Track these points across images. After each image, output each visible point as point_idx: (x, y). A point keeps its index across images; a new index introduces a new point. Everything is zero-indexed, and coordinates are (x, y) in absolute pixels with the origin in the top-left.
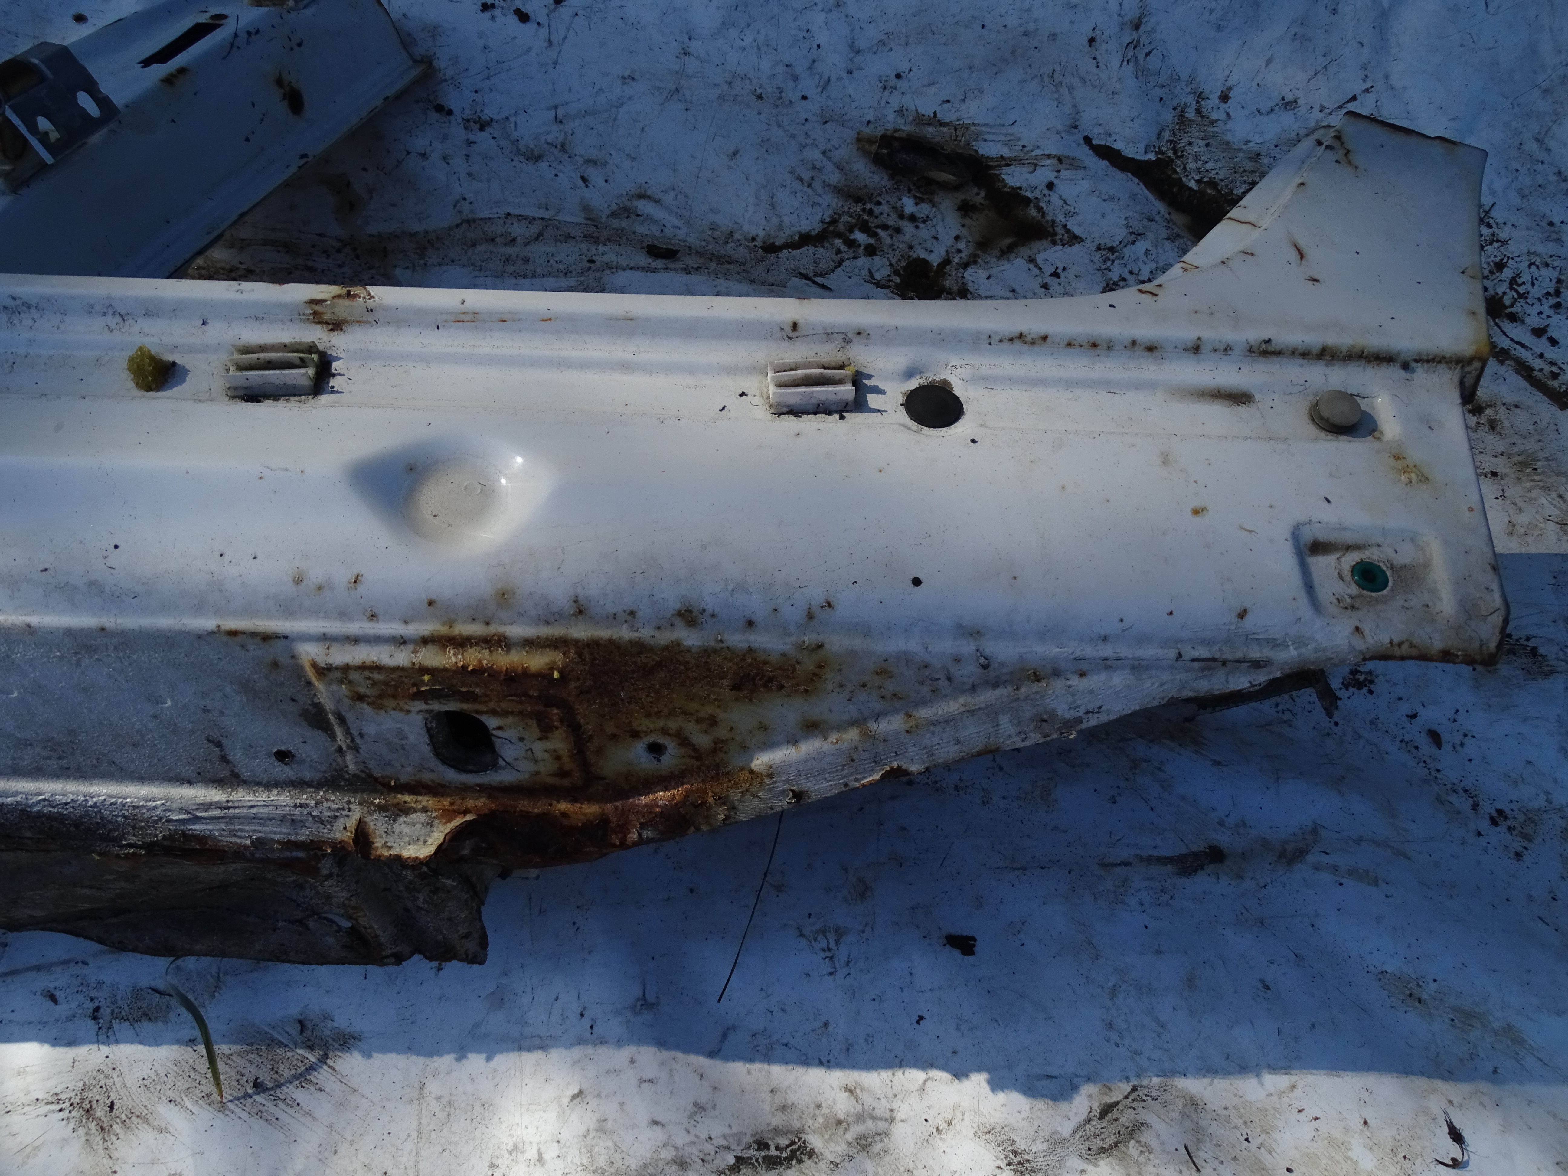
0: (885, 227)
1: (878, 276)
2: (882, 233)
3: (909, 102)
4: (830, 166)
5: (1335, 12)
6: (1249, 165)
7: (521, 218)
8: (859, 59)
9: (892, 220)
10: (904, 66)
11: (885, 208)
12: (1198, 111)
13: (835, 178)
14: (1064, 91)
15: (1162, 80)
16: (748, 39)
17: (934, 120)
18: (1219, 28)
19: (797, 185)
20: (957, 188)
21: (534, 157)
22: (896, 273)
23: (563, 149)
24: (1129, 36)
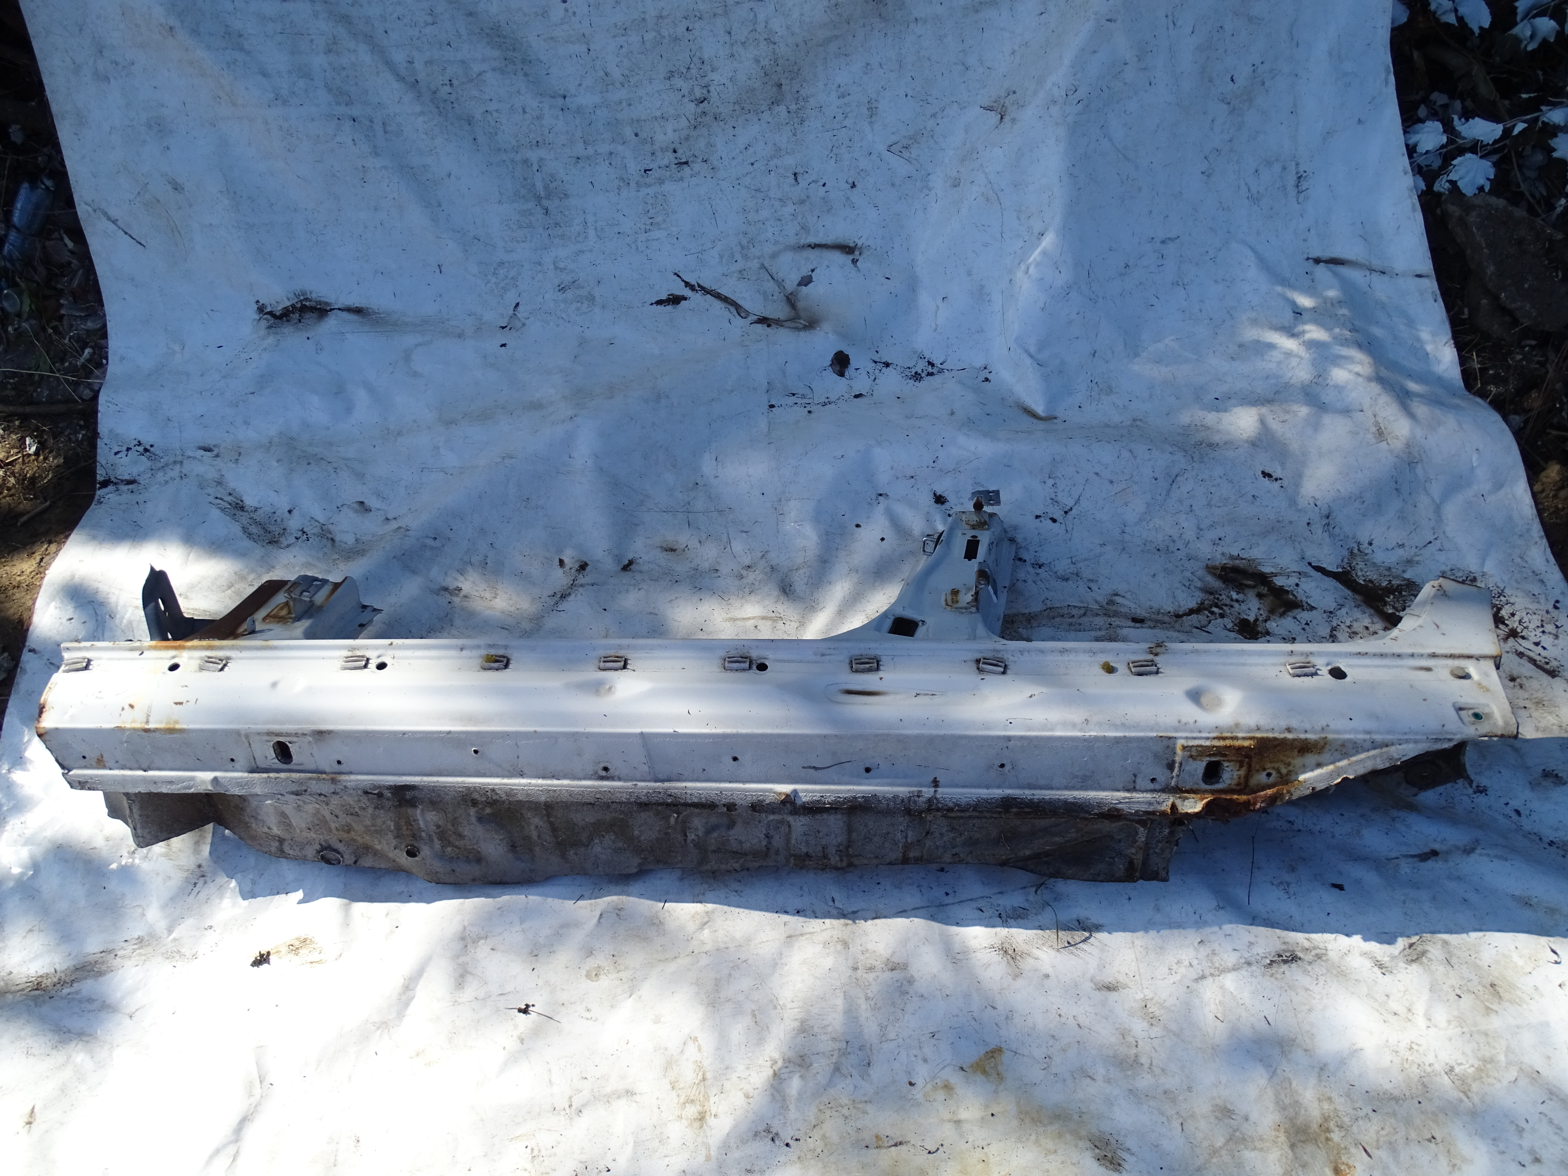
0: (1226, 605)
1: (1228, 627)
2: (1225, 608)
3: (1226, 550)
4: (1196, 579)
5: (1415, 506)
6: (1387, 573)
7: (1075, 607)
8: (1201, 532)
9: (1228, 602)
10: (1222, 535)
11: (1224, 597)
12: (1359, 550)
13: (1199, 584)
14: (1296, 544)
15: (1341, 538)
16: (1151, 526)
17: (1238, 557)
18: (1364, 516)
19: (1183, 588)
20: (1254, 587)
21: (1067, 580)
22: (1236, 625)
23: (1077, 575)
24: (1325, 521)
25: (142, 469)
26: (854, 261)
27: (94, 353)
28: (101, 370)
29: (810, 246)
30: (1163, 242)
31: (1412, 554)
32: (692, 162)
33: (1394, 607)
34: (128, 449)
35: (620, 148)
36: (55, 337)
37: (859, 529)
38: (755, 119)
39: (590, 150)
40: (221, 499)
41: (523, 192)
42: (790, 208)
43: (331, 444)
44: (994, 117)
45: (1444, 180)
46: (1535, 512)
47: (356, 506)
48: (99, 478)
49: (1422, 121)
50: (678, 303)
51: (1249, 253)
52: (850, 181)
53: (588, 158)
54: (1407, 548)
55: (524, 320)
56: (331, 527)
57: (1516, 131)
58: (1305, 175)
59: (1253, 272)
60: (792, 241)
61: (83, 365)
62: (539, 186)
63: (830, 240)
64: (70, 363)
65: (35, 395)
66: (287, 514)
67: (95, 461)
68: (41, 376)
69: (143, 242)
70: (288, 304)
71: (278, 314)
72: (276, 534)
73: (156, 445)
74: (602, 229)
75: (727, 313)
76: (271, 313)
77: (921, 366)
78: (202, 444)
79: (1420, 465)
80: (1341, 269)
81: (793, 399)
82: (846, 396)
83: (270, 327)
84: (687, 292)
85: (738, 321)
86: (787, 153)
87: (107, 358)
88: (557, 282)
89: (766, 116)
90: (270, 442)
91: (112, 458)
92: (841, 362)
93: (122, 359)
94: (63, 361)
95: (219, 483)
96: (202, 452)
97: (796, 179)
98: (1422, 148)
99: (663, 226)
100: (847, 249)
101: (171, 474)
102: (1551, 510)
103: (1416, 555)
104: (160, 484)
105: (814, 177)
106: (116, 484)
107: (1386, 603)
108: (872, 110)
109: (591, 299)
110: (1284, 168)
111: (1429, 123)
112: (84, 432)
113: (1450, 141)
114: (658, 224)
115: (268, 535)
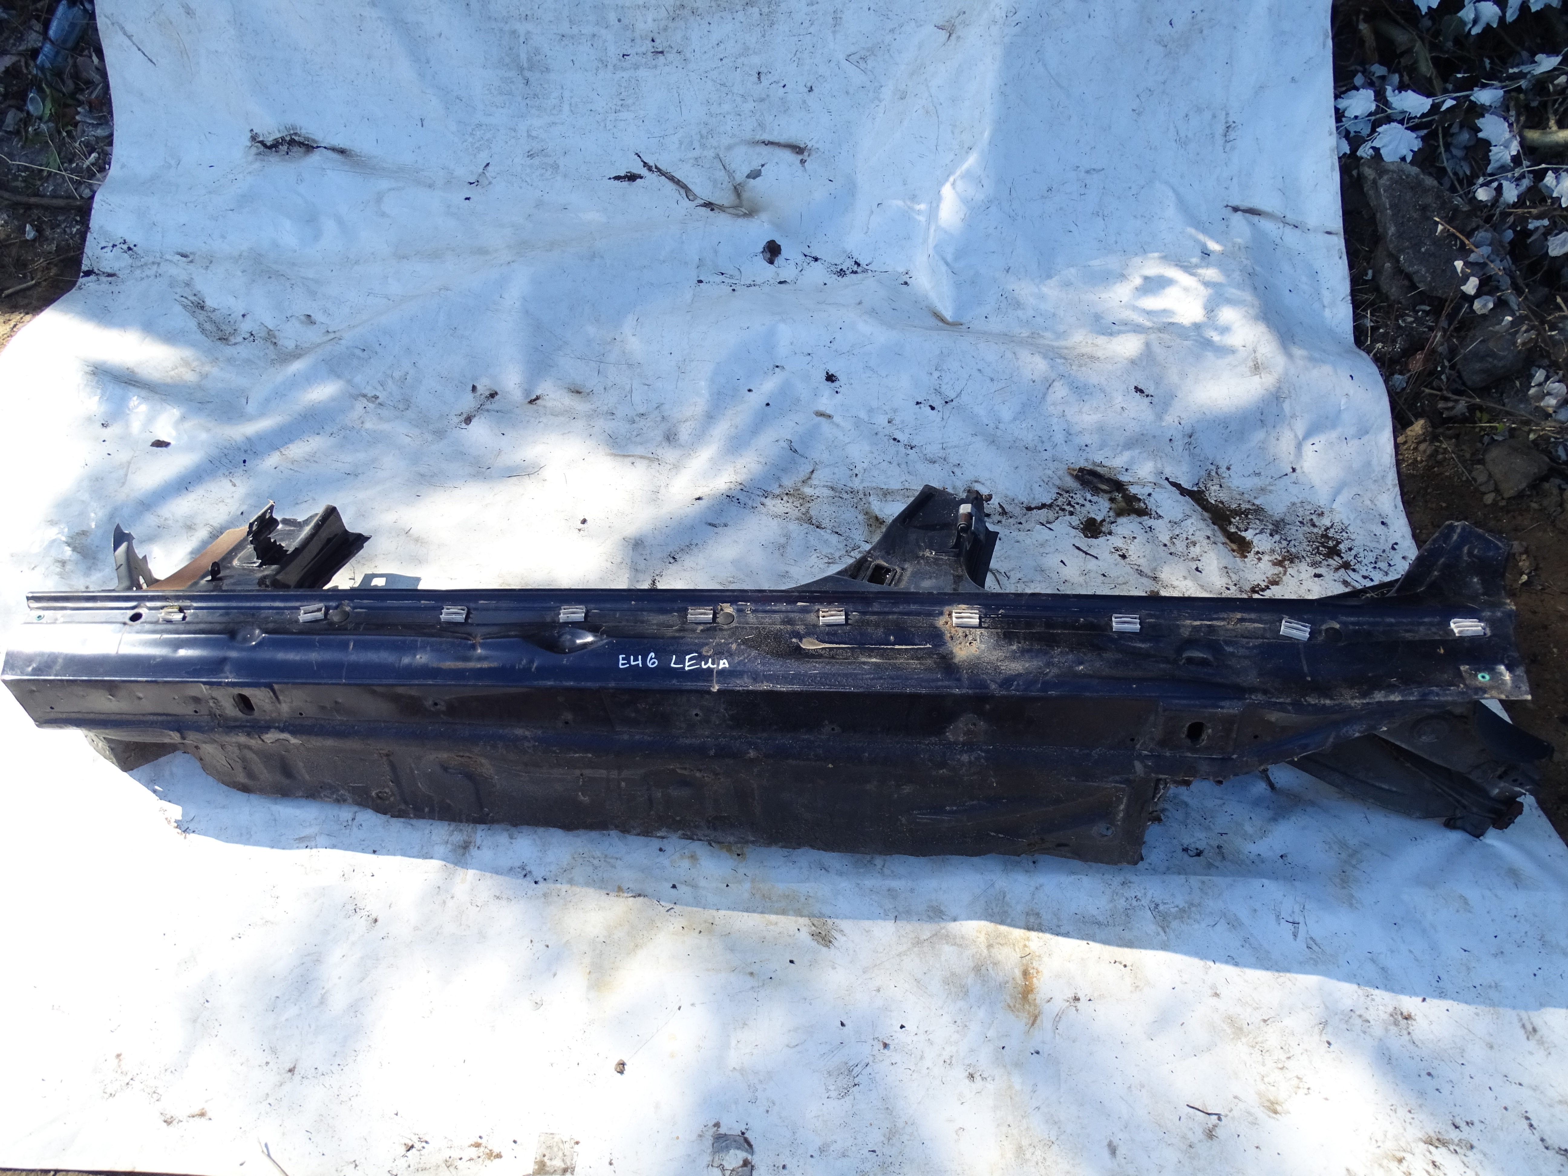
0: (1078, 504)
1: (1074, 524)
2: (1077, 506)
3: (1090, 456)
4: (1056, 477)
5: (1278, 439)
6: (1238, 497)
8: (1070, 437)
9: (1081, 501)
10: (1089, 442)
11: (1078, 496)
12: (1217, 473)
13: (1058, 482)
14: (1157, 459)
15: (1201, 458)
16: (1024, 425)
17: (1101, 465)
18: (1226, 441)
19: (1042, 484)
20: (1110, 492)
22: (1082, 523)
23: (945, 460)
24: (1187, 440)
25: (123, 265)
26: (803, 162)
27: (99, 158)
28: (104, 174)
29: (763, 142)
30: (1088, 172)
31: (1267, 483)
32: (668, 52)
33: (1237, 527)
34: (114, 246)
35: (603, 32)
36: (67, 140)
37: (750, 393)
38: (730, 17)
39: (575, 30)
40: (186, 298)
41: (507, 60)
42: (750, 105)
43: (294, 264)
44: (944, 35)
45: (1368, 147)
46: (1394, 461)
47: (303, 318)
48: (84, 268)
49: (1357, 89)
50: (634, 180)
51: (1170, 193)
52: (809, 85)
53: (572, 37)
54: (1263, 478)
55: (491, 179)
56: (277, 333)
57: (1444, 108)
58: (1234, 125)
59: (1171, 211)
60: (748, 135)
61: (88, 167)
62: (523, 57)
63: (782, 139)
64: (77, 164)
65: (41, 189)
66: (241, 317)
67: (82, 253)
68: (50, 173)
69: (154, 60)
70: (278, 135)
71: (268, 144)
72: (227, 333)
73: (139, 246)
74: (576, 105)
75: (677, 194)
76: (262, 142)
77: (848, 264)
78: (179, 250)
79: (1287, 401)
80: (1256, 219)
81: (722, 278)
82: (772, 281)
83: (259, 154)
84: (644, 172)
85: (686, 203)
86: (755, 53)
87: (109, 164)
88: (528, 148)
89: (740, 16)
90: (240, 255)
91: (99, 252)
92: (772, 251)
93: (123, 166)
94: (71, 161)
95: (187, 285)
96: (179, 257)
97: (759, 78)
98: (1350, 114)
99: (632, 108)
100: (798, 149)
101: (149, 272)
102: (1410, 461)
103: (1270, 485)
104: (136, 280)
105: (776, 78)
106: (97, 275)
107: (1230, 523)
108: (837, 20)
109: (556, 167)
110: (1214, 116)
111: (1362, 91)
112: (78, 227)
113: (1378, 110)
114: (628, 106)
115: (220, 333)
